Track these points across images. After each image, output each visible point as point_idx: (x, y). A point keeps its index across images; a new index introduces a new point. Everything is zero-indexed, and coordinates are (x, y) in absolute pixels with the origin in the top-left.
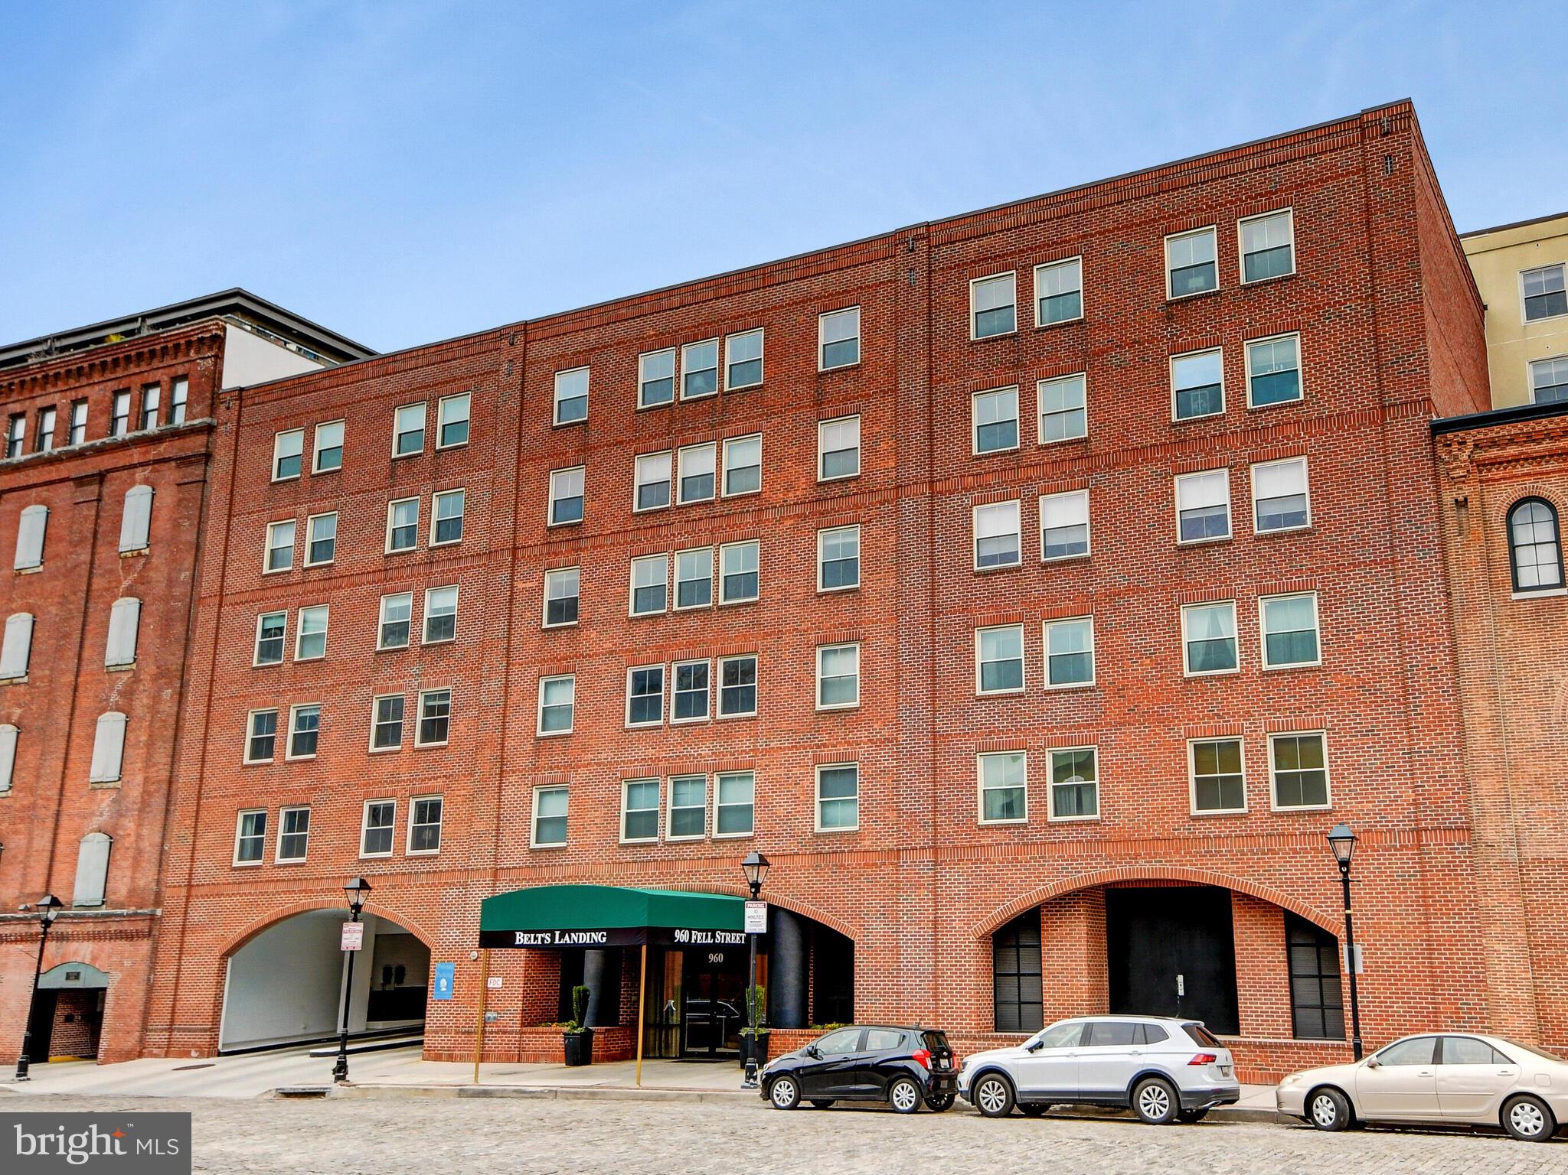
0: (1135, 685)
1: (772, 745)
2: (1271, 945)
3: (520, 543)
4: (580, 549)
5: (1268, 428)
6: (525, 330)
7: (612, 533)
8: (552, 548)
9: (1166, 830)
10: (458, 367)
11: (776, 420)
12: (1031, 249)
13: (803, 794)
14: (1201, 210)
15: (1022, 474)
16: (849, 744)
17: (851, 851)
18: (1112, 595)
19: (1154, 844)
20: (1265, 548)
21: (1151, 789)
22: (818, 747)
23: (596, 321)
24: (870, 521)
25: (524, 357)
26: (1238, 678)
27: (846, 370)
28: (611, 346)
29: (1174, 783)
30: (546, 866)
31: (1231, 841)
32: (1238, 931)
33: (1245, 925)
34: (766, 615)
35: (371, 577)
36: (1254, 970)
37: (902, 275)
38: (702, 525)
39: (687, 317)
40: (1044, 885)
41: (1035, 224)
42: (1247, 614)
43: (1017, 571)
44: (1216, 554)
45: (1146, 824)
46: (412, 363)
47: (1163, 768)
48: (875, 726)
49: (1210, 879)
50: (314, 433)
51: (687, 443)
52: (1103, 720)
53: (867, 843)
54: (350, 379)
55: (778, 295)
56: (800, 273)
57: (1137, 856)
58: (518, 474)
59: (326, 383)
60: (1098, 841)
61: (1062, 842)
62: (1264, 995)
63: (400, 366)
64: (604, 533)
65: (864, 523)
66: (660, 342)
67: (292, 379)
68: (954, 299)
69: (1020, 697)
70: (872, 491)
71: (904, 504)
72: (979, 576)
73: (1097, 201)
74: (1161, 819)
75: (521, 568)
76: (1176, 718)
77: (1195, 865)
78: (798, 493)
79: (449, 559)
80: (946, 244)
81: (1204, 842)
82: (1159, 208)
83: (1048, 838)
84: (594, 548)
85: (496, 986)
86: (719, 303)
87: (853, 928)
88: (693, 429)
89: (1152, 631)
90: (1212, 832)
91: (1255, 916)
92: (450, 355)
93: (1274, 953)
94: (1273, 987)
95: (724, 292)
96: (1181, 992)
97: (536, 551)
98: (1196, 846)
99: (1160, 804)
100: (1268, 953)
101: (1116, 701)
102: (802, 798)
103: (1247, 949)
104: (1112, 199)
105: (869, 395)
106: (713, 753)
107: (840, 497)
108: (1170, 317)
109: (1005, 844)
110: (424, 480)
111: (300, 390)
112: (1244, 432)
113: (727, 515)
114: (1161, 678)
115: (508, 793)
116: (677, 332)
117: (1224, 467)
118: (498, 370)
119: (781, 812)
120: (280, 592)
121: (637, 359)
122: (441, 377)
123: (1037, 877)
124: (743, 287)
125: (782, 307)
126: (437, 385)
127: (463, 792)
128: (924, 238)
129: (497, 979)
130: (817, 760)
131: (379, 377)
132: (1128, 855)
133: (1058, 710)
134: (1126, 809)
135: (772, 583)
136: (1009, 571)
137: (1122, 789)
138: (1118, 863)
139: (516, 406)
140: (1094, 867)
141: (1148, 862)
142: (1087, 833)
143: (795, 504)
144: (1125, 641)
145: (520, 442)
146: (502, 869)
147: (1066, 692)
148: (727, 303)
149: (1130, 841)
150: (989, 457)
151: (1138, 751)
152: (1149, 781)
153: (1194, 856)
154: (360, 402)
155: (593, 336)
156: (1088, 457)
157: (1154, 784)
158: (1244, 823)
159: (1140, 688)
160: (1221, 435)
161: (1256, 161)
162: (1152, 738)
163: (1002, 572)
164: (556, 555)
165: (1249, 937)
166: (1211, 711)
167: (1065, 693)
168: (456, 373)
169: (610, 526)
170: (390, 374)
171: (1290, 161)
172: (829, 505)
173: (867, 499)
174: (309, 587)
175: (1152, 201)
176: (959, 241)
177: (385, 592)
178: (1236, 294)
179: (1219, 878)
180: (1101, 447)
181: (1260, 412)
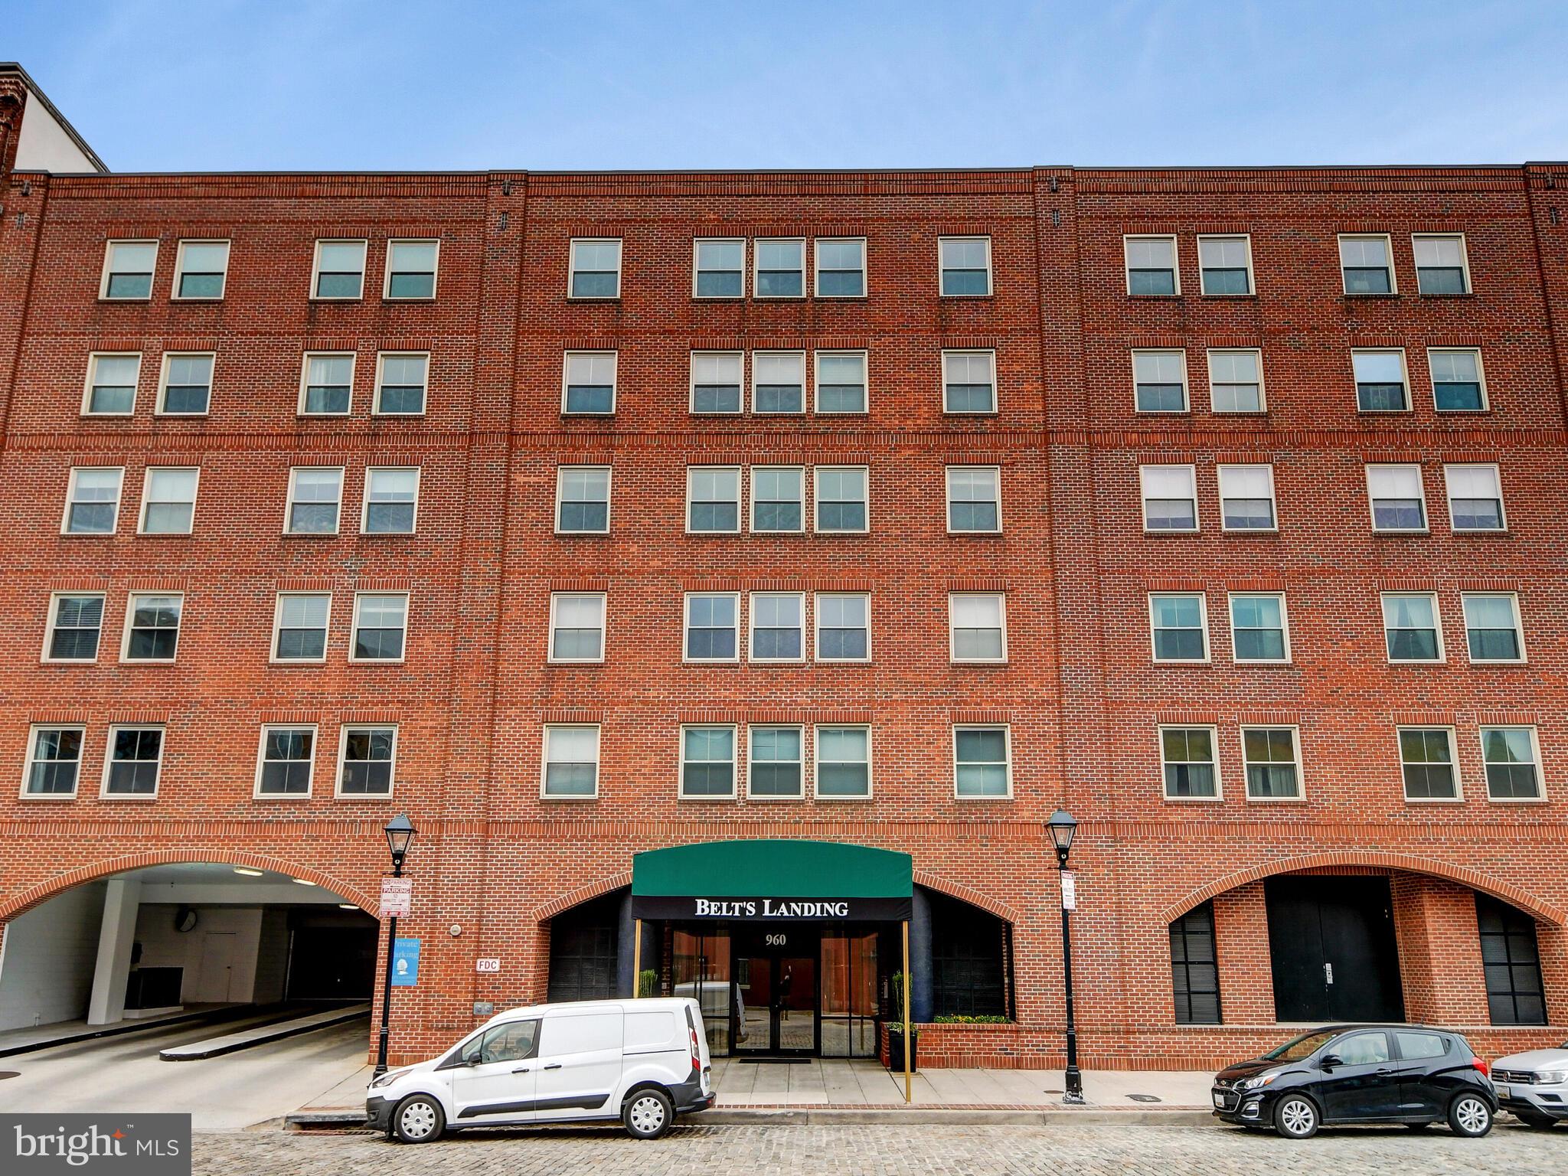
0: (1337, 666)
1: (895, 697)
2: (1465, 934)
3: (520, 428)
4: (612, 446)
5: (1458, 432)
6: (526, 181)
7: (659, 433)
8: (568, 440)
9: (1380, 816)
10: (417, 206)
11: (887, 339)
12: (1193, 217)
13: (938, 755)
14: (1375, 216)
15: (1195, 439)
16: (997, 703)
17: (1005, 823)
18: (1306, 574)
19: (1367, 828)
20: (1464, 546)
21: (1362, 773)
22: (957, 703)
23: (632, 189)
24: (1013, 464)
25: (525, 211)
26: (1446, 668)
27: (976, 300)
28: (654, 221)
29: (1386, 769)
30: (567, 822)
31: (1449, 830)
32: (1431, 920)
33: (1438, 913)
34: (880, 551)
35: (269, 441)
36: (1449, 959)
37: (1044, 214)
38: (788, 440)
39: (765, 209)
40: (1246, 867)
41: (1196, 193)
42: (1450, 607)
43: (1195, 537)
44: (1414, 545)
45: (1358, 808)
46: (346, 191)
47: (1373, 753)
48: (1030, 686)
49: (1431, 867)
50: (176, 249)
51: (764, 347)
52: (1304, 699)
53: (1026, 814)
54: (240, 192)
55: (887, 206)
56: (912, 188)
57: (1349, 841)
58: (516, 347)
59: (201, 191)
60: (1305, 824)
61: (1264, 824)
62: (1460, 983)
63: (325, 190)
64: (647, 432)
65: (1007, 465)
66: (725, 229)
67: (142, 176)
68: (1106, 250)
69: (1206, 668)
70: (1015, 433)
71: (1057, 451)
72: (1151, 537)
73: (1264, 185)
74: (1375, 804)
75: (519, 457)
76: (1384, 703)
77: (1413, 852)
78: (918, 422)
79: (404, 434)
80: (1094, 193)
81: (1420, 829)
82: (1330, 206)
83: (1248, 819)
84: (633, 447)
85: (490, 969)
86: (806, 200)
87: (1013, 909)
88: (775, 332)
89: (1352, 614)
90: (1430, 820)
91: (1447, 905)
92: (406, 191)
93: (1468, 942)
94: (1469, 975)
95: (812, 189)
96: (1330, 981)
97: (544, 440)
98: (1412, 833)
99: (1372, 789)
100: (1462, 942)
101: (1317, 681)
102: (937, 759)
103: (1441, 938)
104: (1280, 186)
105: (1007, 331)
106: (813, 701)
107: (973, 433)
108: (1349, 311)
109: (1198, 823)
110: (363, 333)
111: (152, 192)
112: (1434, 432)
113: (824, 433)
114: (1364, 662)
115: (504, 729)
116: (748, 221)
117: (1417, 462)
118: (484, 221)
119: (910, 774)
120: (112, 442)
121: (691, 241)
122: (391, 214)
123: (1238, 859)
124: (838, 190)
125: (891, 219)
126: (386, 222)
127: (430, 724)
128: (1069, 182)
129: (491, 961)
130: (956, 718)
131: (290, 197)
132: (1341, 839)
133: (1253, 684)
134: (1336, 792)
135: (888, 517)
136: (1186, 536)
137: (1329, 772)
138: (1330, 847)
139: (513, 267)
140: (1302, 851)
141: (1362, 847)
142: (1294, 815)
143: (915, 433)
144: (1323, 621)
145: (518, 310)
146: (497, 822)
147: (1260, 667)
148: (817, 204)
149: (1341, 827)
150: (1157, 416)
151: (1344, 733)
152: (1359, 765)
153: (1412, 843)
154: (256, 222)
155: (628, 206)
156: (1270, 432)
157: (1364, 769)
158: (1461, 812)
159: (1342, 670)
160: (1411, 432)
161: (1426, 185)
162: (1359, 722)
163: (1178, 536)
164: (576, 449)
165: (1442, 925)
166: (1420, 699)
167: (1259, 669)
168: (416, 213)
169: (655, 426)
170: (309, 197)
171: (1459, 191)
172: (959, 441)
173: (1009, 441)
174: (162, 440)
175: (1324, 198)
176: (1110, 193)
177: (299, 463)
178: (1416, 301)
179: (1440, 866)
180: (1282, 423)
181: (1449, 416)
